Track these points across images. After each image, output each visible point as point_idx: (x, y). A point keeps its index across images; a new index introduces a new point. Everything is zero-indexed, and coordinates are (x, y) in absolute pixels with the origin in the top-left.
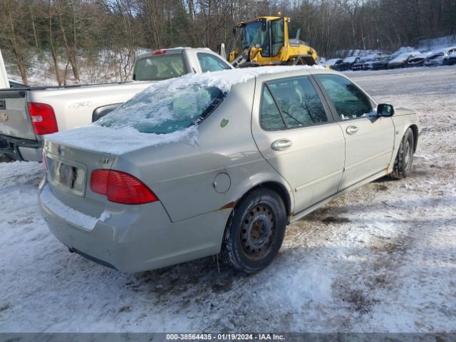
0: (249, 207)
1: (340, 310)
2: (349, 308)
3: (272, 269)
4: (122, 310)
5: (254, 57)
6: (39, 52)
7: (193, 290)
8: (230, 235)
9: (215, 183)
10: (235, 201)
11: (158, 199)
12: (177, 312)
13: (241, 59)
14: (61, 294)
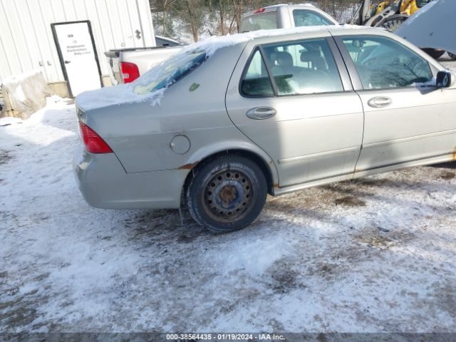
0: (213, 171)
1: (261, 284)
2: (270, 285)
3: (240, 233)
4: (105, 238)
5: (406, 8)
6: (211, 11)
7: (165, 236)
8: (190, 194)
9: (172, 144)
10: (192, 163)
11: (112, 151)
12: (138, 249)
13: (388, 12)
14: (82, 217)
